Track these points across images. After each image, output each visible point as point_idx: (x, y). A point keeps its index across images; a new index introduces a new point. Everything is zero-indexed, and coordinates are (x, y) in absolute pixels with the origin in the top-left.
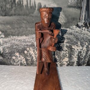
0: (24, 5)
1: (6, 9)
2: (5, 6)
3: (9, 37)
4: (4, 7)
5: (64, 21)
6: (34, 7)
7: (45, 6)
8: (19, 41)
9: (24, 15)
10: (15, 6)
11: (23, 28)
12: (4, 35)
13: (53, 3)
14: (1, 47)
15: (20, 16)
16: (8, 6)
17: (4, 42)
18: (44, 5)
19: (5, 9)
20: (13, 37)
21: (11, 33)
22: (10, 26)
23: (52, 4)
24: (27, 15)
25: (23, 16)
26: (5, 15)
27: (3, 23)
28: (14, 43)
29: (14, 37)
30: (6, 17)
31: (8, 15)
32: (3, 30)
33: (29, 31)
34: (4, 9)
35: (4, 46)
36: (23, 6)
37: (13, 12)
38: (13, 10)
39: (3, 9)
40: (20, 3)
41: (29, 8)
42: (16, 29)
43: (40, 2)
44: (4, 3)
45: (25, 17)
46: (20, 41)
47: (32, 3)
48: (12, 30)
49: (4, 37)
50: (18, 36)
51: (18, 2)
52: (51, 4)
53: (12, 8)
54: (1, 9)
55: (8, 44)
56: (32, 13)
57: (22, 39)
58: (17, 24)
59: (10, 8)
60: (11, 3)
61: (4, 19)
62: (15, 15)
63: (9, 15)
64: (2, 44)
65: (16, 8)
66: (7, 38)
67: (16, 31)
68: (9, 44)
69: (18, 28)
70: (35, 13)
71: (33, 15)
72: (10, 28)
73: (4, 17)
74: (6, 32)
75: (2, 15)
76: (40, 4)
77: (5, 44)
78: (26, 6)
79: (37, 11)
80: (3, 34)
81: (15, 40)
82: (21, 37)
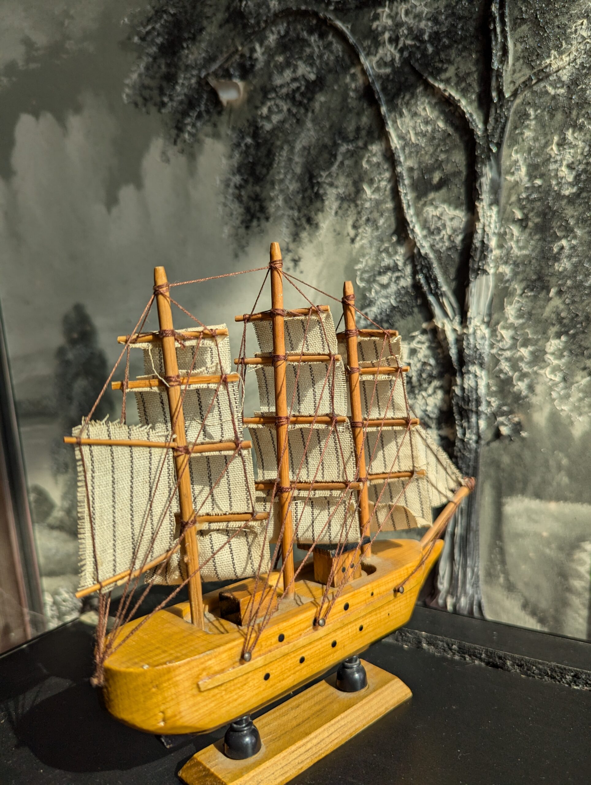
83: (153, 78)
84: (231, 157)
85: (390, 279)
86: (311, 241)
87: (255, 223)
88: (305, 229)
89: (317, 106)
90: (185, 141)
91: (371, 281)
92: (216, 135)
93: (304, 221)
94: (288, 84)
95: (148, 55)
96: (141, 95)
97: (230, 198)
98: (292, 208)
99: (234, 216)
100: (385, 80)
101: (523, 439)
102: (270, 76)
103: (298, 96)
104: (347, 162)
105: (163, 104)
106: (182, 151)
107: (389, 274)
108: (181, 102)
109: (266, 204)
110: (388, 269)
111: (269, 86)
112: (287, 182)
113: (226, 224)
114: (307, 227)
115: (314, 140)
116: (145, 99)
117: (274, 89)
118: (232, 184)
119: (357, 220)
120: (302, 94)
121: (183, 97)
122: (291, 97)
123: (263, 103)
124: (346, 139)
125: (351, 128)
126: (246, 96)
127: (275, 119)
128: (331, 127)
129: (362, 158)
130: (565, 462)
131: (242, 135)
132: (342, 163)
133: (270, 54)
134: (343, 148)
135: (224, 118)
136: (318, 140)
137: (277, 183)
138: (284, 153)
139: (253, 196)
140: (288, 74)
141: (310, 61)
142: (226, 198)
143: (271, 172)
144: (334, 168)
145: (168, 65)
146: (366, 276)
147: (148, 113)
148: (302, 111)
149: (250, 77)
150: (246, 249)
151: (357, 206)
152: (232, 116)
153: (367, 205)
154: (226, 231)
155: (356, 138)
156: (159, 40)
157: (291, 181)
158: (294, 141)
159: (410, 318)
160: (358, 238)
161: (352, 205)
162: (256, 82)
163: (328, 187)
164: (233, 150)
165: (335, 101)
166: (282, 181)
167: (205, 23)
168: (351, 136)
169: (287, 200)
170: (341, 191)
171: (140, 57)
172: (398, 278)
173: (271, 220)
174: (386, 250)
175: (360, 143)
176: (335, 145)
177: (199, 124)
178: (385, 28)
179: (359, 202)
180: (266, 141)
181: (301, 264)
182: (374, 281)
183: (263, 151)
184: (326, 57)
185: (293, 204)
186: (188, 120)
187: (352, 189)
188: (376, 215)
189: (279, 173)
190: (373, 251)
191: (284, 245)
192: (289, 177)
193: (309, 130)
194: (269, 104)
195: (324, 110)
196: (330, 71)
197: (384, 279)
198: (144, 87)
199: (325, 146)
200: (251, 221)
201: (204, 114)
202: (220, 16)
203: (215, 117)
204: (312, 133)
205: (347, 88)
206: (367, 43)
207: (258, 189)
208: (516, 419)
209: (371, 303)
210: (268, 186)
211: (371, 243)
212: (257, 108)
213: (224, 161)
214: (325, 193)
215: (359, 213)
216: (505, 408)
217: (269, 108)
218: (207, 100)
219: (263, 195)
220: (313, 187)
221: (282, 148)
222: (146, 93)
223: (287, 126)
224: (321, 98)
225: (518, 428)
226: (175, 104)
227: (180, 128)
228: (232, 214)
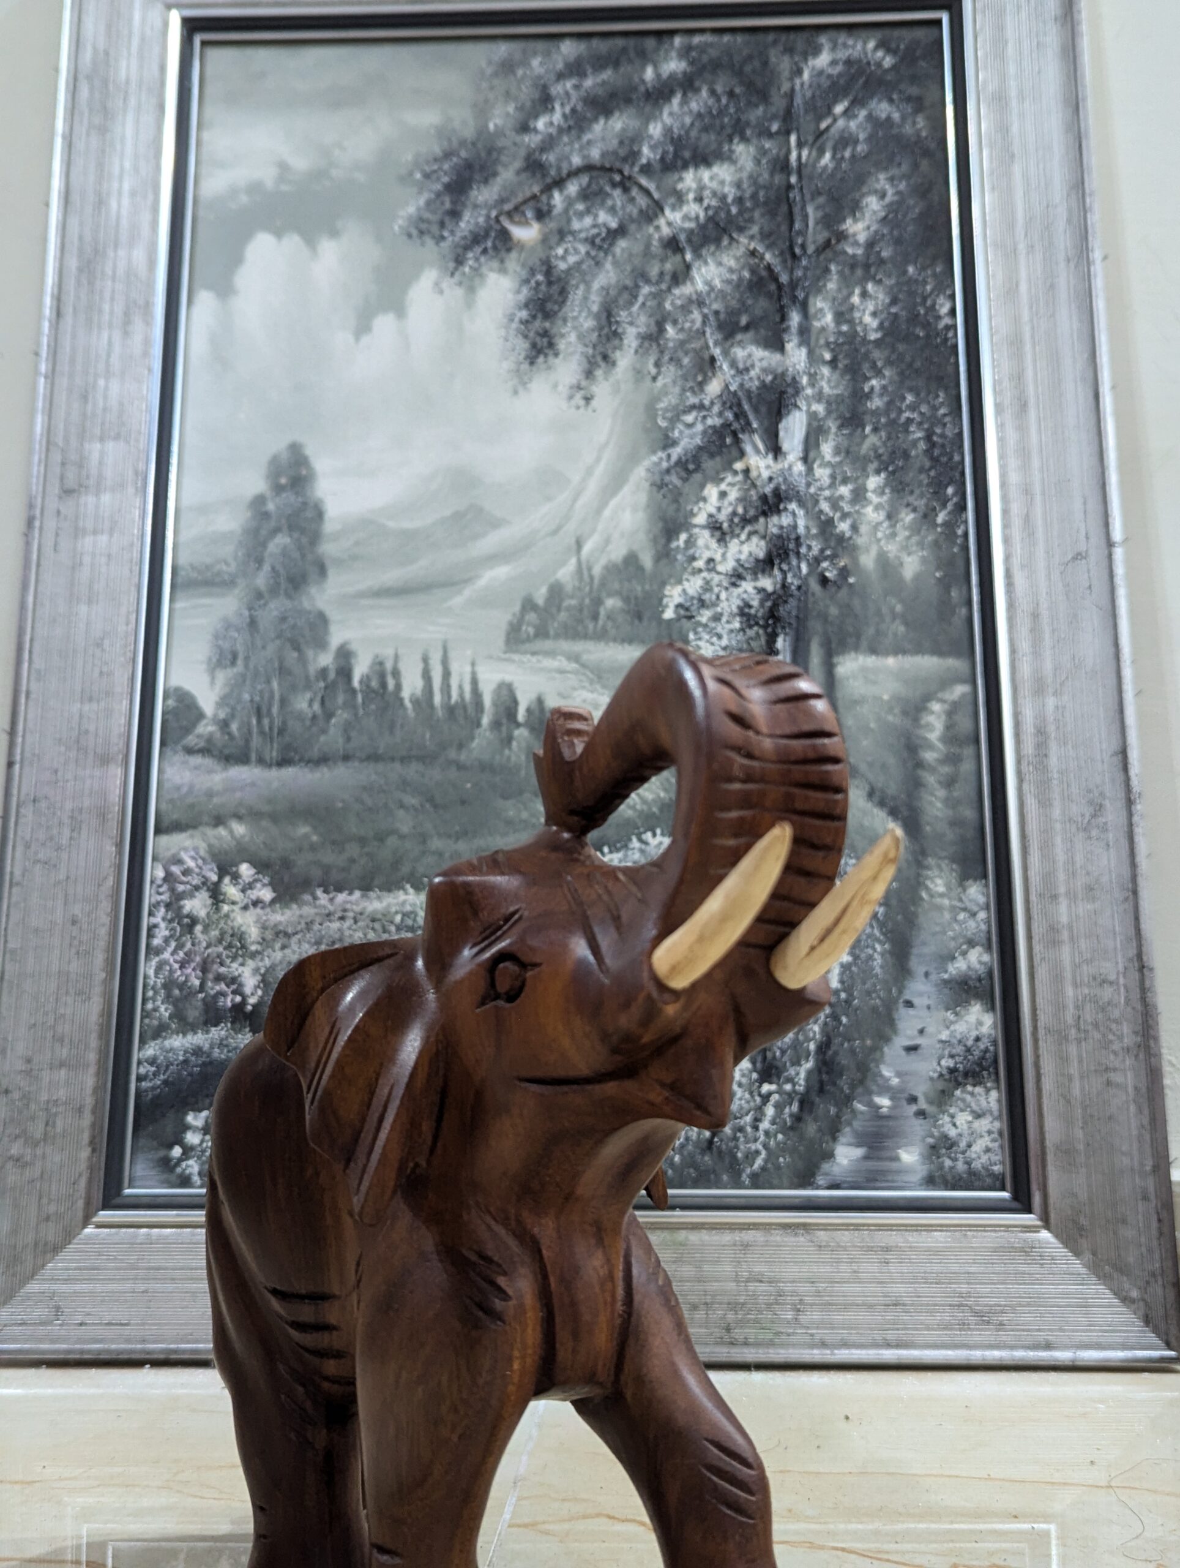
0: (406, 694)
1: (290, 723)
2: (283, 702)
3: (307, 897)
4: (275, 710)
5: (662, 794)
6: (471, 710)
7: (540, 701)
8: (373, 920)
9: (403, 760)
10: (350, 705)
11: (402, 837)
12: (274, 885)
13: (591, 682)
14: (251, 964)
15: (380, 767)
16: (302, 703)
17: (269, 935)
18: (533, 696)
19: (284, 723)
20: (331, 900)
21: (316, 873)
22: (315, 828)
23: (584, 688)
24: (426, 758)
25: (397, 765)
26: (283, 762)
27: (266, 808)
28: (341, 940)
29: (341, 897)
30: (289, 772)
31: (301, 760)
32: (264, 854)
33: (440, 854)
34: (277, 723)
35: (267, 962)
36: (401, 700)
37: (332, 737)
38: (332, 731)
39: (266, 722)
40: (383, 685)
41: (440, 713)
42: (353, 850)
43: (508, 678)
44: (275, 684)
45: (412, 771)
46: (377, 926)
47: (461, 687)
48: (329, 857)
49: (273, 901)
50: (366, 888)
51: (365, 680)
52: (574, 689)
53: (329, 716)
54: (259, 721)
55: (295, 947)
56: (461, 746)
57: (393, 910)
58: (358, 814)
59: (314, 717)
60: (322, 684)
61: (275, 784)
62: (346, 758)
63: (309, 761)
64: (253, 948)
65: (356, 715)
66: (294, 906)
67: (353, 861)
68: (306, 946)
69: (362, 841)
70: (475, 744)
71: (463, 757)
72: (315, 838)
73: (274, 773)
74: (286, 863)
75: (261, 761)
76: (505, 692)
77: (278, 946)
78: (416, 702)
79: (488, 734)
80: (266, 880)
81: (342, 918)
82: (385, 894)
83: (434, 212)
84: (518, 292)
85: (696, 418)
86: (606, 379)
87: (541, 359)
88: (599, 366)
89: (617, 250)
90: (464, 274)
91: (675, 419)
92: (503, 271)
93: (599, 359)
94: (587, 230)
95: (431, 191)
96: (417, 228)
97: (512, 332)
98: (586, 346)
99: (517, 351)
100: (691, 232)
101: (851, 585)
102: (569, 221)
103: (598, 241)
104: (649, 304)
105: (443, 238)
106: (460, 284)
107: (694, 414)
108: (464, 238)
109: (556, 340)
110: (693, 407)
111: (566, 230)
112: (581, 320)
113: (506, 359)
114: (603, 364)
115: (613, 281)
116: (422, 233)
117: (573, 233)
118: (517, 319)
119: (659, 359)
120: (603, 240)
121: (466, 233)
122: (591, 241)
123: (558, 244)
124: (648, 281)
125: (654, 271)
126: (540, 237)
127: (572, 259)
128: (633, 271)
129: (664, 300)
130: (899, 608)
131: (532, 272)
132: (644, 304)
133: (570, 202)
134: (646, 290)
135: (514, 255)
136: (618, 281)
137: (570, 320)
138: (580, 292)
139: (541, 331)
140: (588, 221)
141: (612, 210)
142: (508, 332)
143: (564, 310)
144: (635, 308)
145: (453, 203)
146: (669, 415)
147: (423, 244)
148: (602, 254)
149: (547, 221)
150: (529, 386)
151: (659, 345)
152: (523, 255)
153: (671, 344)
154: (508, 365)
155: (658, 283)
156: (446, 179)
157: (586, 318)
158: (593, 281)
159: (718, 459)
160: (660, 378)
161: (654, 346)
162: (553, 225)
163: (627, 326)
164: (521, 286)
165: (638, 248)
166: (575, 318)
167: (500, 169)
168: (654, 280)
169: (581, 337)
170: (643, 330)
171: (420, 193)
172: (705, 417)
173: (561, 356)
174: (692, 389)
175: (664, 286)
176: (637, 286)
177: (483, 259)
178: (689, 190)
179: (662, 342)
180: (559, 279)
181: (594, 403)
182: (679, 420)
183: (555, 289)
184: (628, 210)
185: (587, 341)
186: (470, 255)
187: (654, 329)
188: (680, 354)
189: (573, 310)
190: (677, 390)
191: (574, 381)
192: (584, 314)
193: (608, 272)
194: (565, 246)
195: (625, 255)
196: (632, 221)
197: (689, 418)
198: (421, 220)
199: (626, 288)
200: (536, 357)
201: (490, 251)
202: (518, 164)
203: (503, 253)
204: (612, 274)
205: (650, 237)
206: (672, 200)
207: (547, 325)
208: (842, 564)
209: (674, 443)
210: (560, 322)
211: (674, 382)
212: (551, 248)
213: (510, 296)
214: (624, 333)
215: (662, 352)
216: (828, 552)
217: (566, 251)
218: (495, 238)
219: (554, 331)
220: (610, 326)
221: (577, 288)
222: (424, 226)
223: (584, 267)
224: (622, 244)
225: (844, 573)
226: (457, 239)
227: (459, 261)
228: (513, 350)
